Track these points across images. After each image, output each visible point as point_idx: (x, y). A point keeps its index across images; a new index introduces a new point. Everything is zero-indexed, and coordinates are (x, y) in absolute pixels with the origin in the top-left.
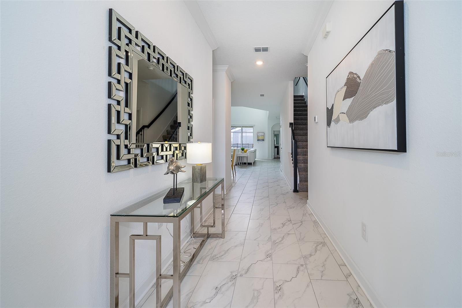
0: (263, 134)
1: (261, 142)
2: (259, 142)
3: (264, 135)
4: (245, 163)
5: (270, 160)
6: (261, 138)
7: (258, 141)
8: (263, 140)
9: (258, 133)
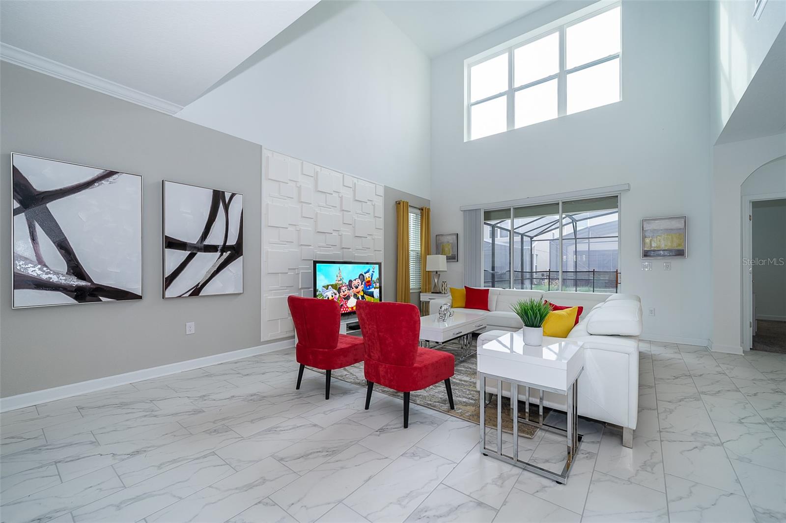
7: (649, 260)
9: (645, 223)
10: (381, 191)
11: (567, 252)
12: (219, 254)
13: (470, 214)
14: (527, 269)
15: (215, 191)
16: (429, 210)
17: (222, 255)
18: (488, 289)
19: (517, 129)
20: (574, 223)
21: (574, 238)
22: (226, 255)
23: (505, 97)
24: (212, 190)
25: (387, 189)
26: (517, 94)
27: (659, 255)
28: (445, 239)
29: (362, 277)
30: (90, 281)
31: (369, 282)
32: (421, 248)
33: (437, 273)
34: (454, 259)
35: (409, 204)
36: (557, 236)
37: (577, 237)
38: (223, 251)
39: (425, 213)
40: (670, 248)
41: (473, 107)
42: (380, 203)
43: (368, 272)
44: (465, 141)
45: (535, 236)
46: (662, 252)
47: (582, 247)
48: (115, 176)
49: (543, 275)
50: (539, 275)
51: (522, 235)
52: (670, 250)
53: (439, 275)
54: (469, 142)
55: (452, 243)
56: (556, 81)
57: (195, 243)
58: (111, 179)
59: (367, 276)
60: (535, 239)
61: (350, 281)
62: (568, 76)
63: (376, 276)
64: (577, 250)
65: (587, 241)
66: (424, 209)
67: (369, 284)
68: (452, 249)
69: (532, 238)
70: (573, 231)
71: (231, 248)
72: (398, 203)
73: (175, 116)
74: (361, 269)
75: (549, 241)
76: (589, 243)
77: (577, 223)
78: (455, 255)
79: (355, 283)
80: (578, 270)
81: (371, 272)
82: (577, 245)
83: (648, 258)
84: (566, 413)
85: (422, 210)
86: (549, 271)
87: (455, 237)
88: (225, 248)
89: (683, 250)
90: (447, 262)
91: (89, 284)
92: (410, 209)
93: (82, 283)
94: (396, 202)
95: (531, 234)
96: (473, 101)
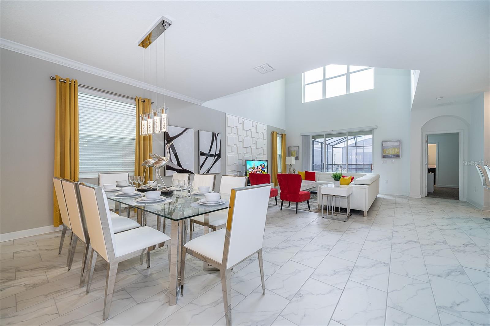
0: (398, 144)
1: (390, 162)
2: (388, 160)
3: (400, 147)
4: (344, 210)
5: (416, 199)
6: (391, 152)
7: (385, 159)
8: (398, 156)
9: (383, 143)
10: (266, 128)
11: (352, 153)
12: (214, 157)
13: (305, 138)
14: (330, 163)
15: (213, 133)
16: (285, 135)
17: (215, 158)
18: (315, 172)
19: (328, 98)
20: (355, 138)
21: (355, 146)
22: (216, 157)
23: (322, 82)
24: (212, 133)
25: (268, 126)
26: (327, 81)
27: (390, 157)
28: (292, 149)
29: (261, 165)
30: (182, 167)
31: (263, 167)
32: (282, 153)
33: (290, 165)
34: (297, 158)
35: (277, 133)
36: (346, 145)
37: (357, 146)
38: (215, 156)
39: (283, 136)
40: (394, 154)
41: (306, 86)
42: (265, 133)
43: (263, 164)
44: (303, 102)
45: (335, 145)
46: (390, 156)
47: (360, 150)
48: (188, 130)
49: (338, 166)
50: (336, 166)
51: (328, 145)
52: (394, 155)
53: (292, 166)
54: (304, 103)
55: (296, 151)
56: (345, 76)
57: (207, 153)
58: (186, 131)
59: (263, 165)
60: (334, 146)
61: (258, 167)
62: (351, 74)
63: (266, 165)
64: (357, 152)
65: (362, 147)
66: (283, 135)
67: (263, 168)
68: (296, 154)
69: (332, 146)
70: (354, 142)
71: (217, 155)
72: (273, 133)
73: (202, 105)
74: (261, 163)
75: (342, 148)
76: (363, 148)
77: (357, 138)
78: (297, 156)
79: (259, 167)
80: (357, 164)
81: (264, 164)
82: (357, 149)
83: (385, 158)
84: (346, 209)
85: (282, 135)
86: (342, 164)
87: (298, 148)
88: (216, 155)
89: (399, 155)
90: (295, 160)
91: (182, 168)
92: (278, 135)
93: (180, 168)
94: (272, 132)
95: (332, 144)
96: (306, 83)
